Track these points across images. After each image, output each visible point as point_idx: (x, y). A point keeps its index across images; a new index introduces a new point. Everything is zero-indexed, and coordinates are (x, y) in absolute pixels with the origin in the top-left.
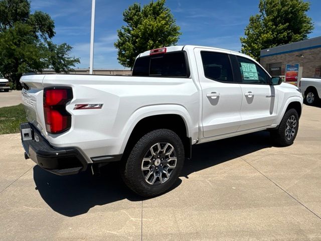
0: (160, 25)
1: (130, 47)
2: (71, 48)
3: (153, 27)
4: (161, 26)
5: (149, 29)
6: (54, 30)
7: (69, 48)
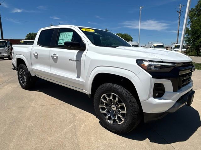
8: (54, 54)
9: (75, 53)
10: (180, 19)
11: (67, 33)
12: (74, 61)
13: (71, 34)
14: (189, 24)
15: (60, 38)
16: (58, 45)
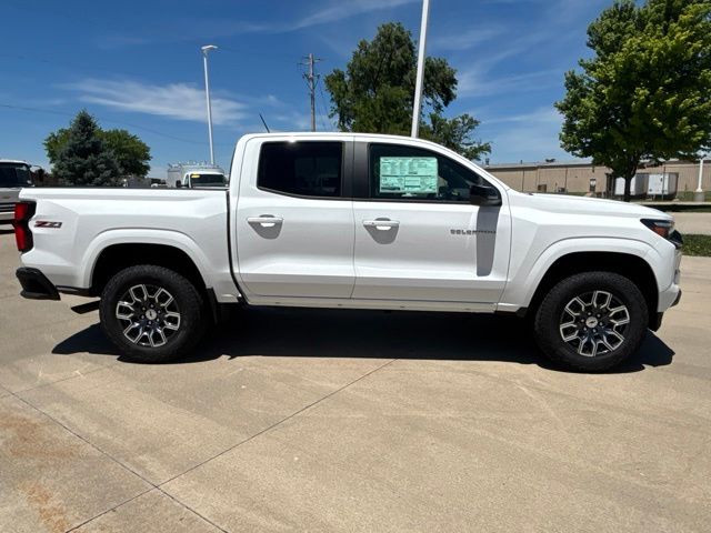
0: (671, 44)
1: (587, 108)
2: (476, 122)
3: (651, 52)
4: (674, 48)
5: (640, 58)
6: (454, 92)
7: (472, 124)
8: (378, 219)
9: (471, 213)
10: (313, 98)
11: (410, 160)
12: (469, 232)
13: (433, 163)
14: (332, 115)
15: (382, 173)
16: (381, 191)
